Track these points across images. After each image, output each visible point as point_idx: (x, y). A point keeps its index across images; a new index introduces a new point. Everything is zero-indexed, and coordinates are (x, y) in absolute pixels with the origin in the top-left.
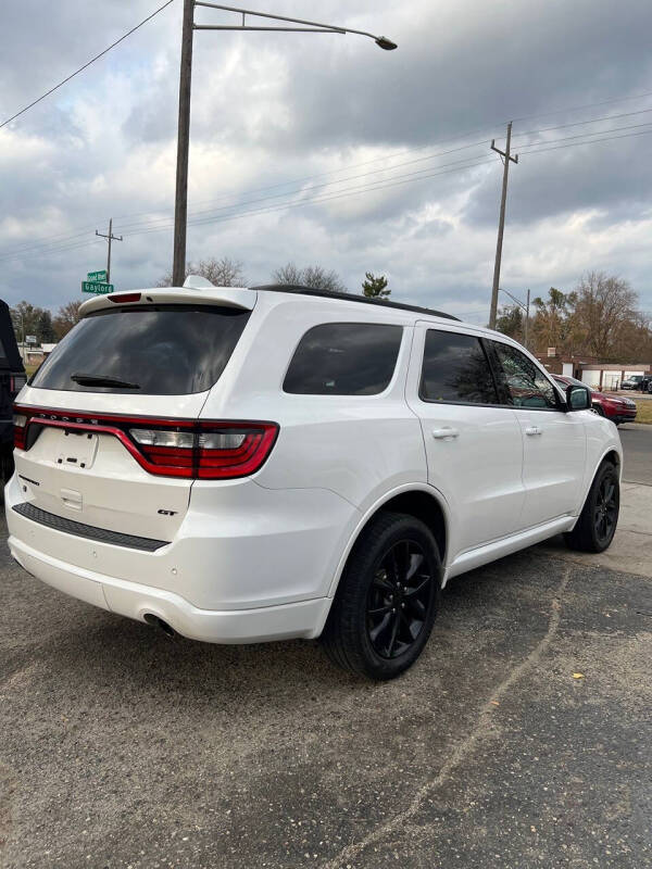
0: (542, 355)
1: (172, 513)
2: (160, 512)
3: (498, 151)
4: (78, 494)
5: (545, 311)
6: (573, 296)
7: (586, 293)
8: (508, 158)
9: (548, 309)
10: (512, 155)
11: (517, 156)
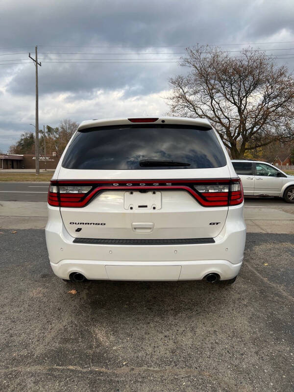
0: (50, 155)
1: (217, 224)
2: (210, 224)
3: (32, 59)
4: (151, 223)
5: (45, 136)
6: (57, 129)
7: (62, 128)
8: (37, 63)
9: (46, 135)
10: (39, 62)
11: (40, 63)
